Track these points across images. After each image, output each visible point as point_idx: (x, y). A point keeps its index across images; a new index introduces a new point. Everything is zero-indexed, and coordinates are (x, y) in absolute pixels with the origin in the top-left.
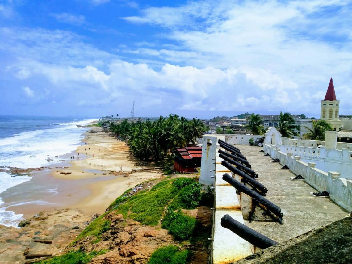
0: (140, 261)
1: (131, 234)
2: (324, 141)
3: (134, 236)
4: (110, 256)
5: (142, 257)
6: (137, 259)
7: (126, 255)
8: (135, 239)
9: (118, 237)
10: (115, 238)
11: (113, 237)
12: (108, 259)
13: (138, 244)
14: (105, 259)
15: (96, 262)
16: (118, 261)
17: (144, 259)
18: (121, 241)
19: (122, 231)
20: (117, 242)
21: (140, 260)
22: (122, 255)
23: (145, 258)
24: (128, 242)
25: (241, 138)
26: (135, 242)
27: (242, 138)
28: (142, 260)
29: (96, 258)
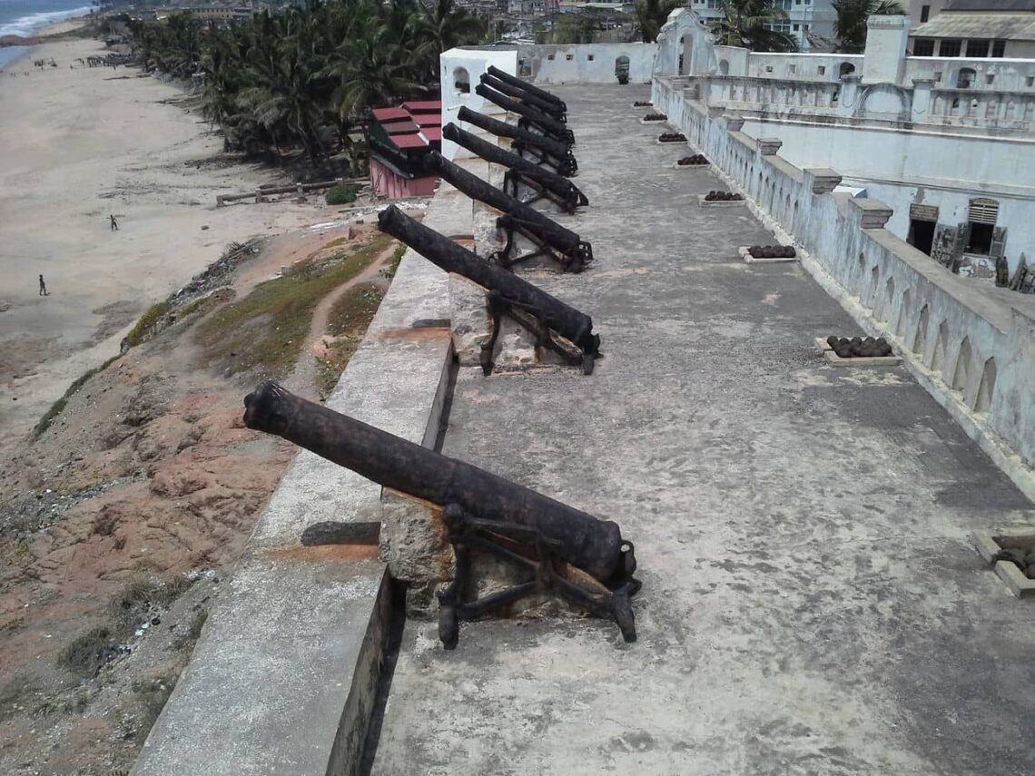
0: (218, 507)
1: (191, 420)
2: (862, 56)
3: (200, 427)
4: (121, 498)
5: (227, 492)
6: (210, 501)
7: (173, 491)
8: (203, 437)
9: (148, 433)
10: (140, 437)
11: (134, 437)
12: (113, 508)
13: (213, 453)
14: (105, 508)
15: (77, 521)
16: (146, 511)
17: (232, 499)
18: (161, 448)
19: (162, 414)
20: (146, 452)
21: (219, 504)
22: (159, 492)
23: (234, 495)
24: (181, 448)
25: (586, 57)
26: (202, 448)
27: (591, 58)
28: (225, 501)
29: (76, 510)
